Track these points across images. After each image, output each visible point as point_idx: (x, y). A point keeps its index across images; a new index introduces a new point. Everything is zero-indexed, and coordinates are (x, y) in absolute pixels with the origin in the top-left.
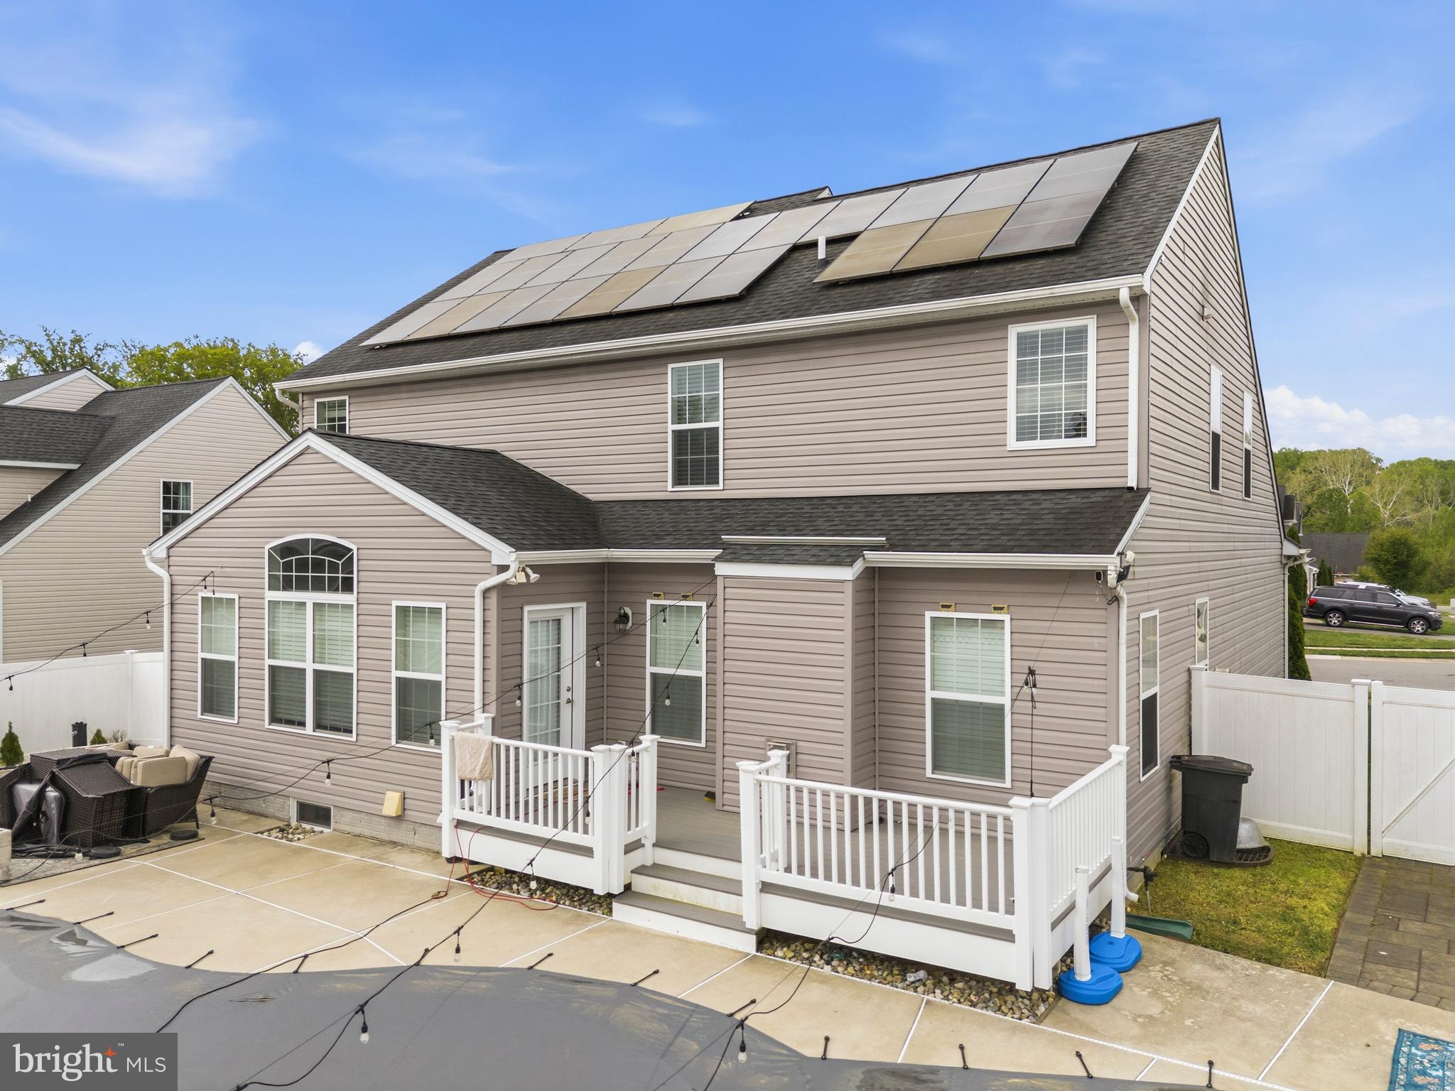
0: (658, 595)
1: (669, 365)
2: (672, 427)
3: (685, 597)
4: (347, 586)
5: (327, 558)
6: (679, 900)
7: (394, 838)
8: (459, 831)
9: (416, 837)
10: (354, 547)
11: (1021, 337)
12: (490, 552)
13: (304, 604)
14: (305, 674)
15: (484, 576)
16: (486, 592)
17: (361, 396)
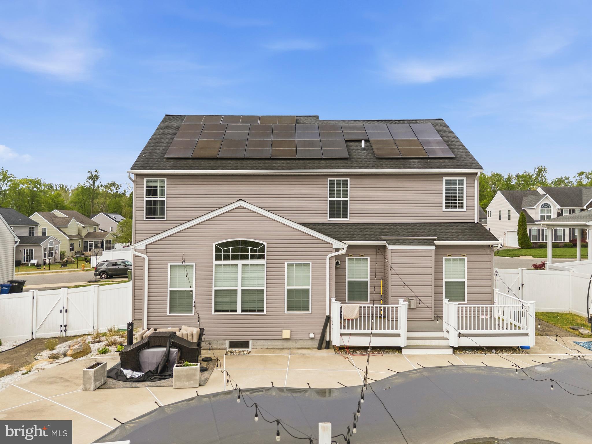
0: (352, 255)
1: (328, 179)
2: (329, 199)
3: (362, 256)
4: (261, 257)
5: (250, 248)
6: (418, 345)
7: (285, 347)
8: (342, 337)
9: (297, 344)
10: (265, 244)
11: (446, 181)
12: (332, 244)
13: (237, 265)
14: (237, 292)
15: (330, 252)
16: (331, 258)
17: (172, 179)
